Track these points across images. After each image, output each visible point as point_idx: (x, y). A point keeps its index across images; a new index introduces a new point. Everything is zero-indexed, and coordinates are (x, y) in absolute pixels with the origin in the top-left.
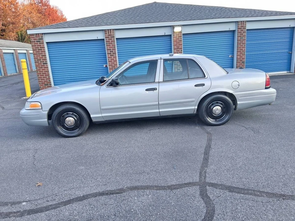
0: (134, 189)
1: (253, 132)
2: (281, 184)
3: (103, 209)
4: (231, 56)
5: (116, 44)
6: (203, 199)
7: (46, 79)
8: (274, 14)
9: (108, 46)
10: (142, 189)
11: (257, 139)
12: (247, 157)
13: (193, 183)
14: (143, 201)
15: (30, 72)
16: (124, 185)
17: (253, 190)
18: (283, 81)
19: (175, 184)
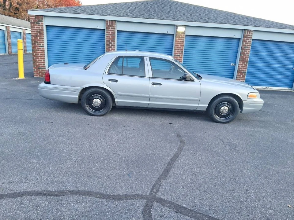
0: (75, 194)
1: (228, 148)
2: (235, 212)
3: (32, 211)
4: (233, 65)
5: (116, 36)
6: (144, 216)
7: (41, 62)
8: (283, 26)
9: (107, 37)
10: (84, 195)
11: (230, 156)
12: (212, 175)
13: (141, 195)
14: (78, 209)
15: (25, 54)
16: (67, 188)
17: (203, 214)
18: (282, 97)
19: (121, 194)
